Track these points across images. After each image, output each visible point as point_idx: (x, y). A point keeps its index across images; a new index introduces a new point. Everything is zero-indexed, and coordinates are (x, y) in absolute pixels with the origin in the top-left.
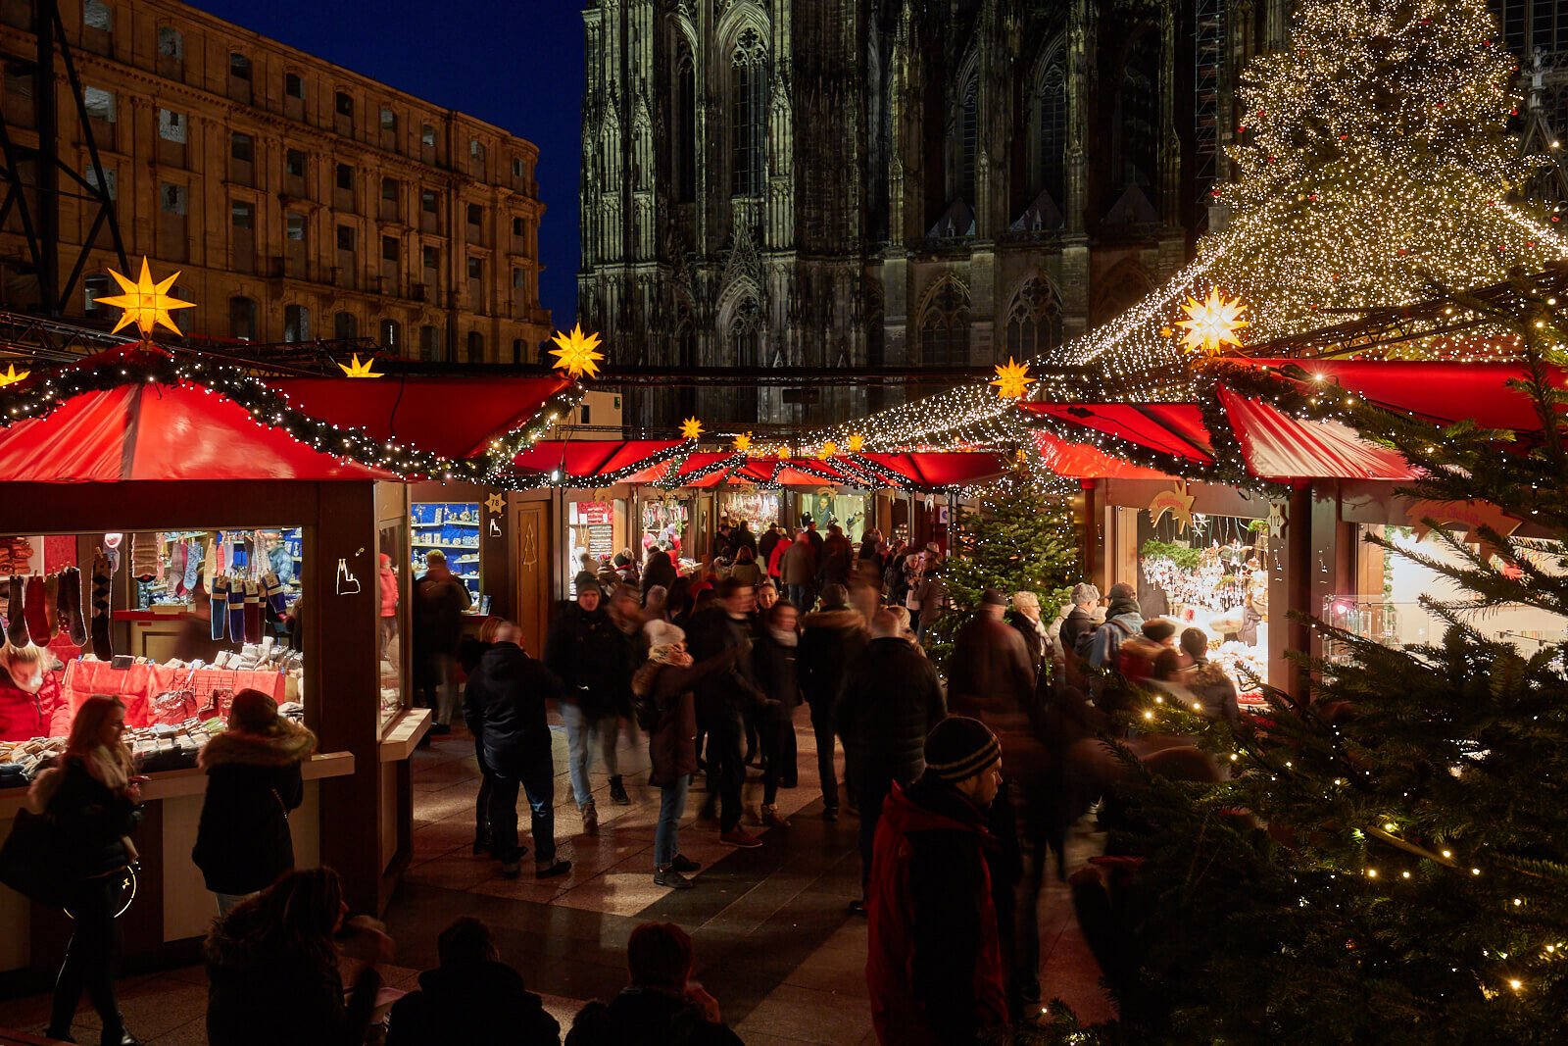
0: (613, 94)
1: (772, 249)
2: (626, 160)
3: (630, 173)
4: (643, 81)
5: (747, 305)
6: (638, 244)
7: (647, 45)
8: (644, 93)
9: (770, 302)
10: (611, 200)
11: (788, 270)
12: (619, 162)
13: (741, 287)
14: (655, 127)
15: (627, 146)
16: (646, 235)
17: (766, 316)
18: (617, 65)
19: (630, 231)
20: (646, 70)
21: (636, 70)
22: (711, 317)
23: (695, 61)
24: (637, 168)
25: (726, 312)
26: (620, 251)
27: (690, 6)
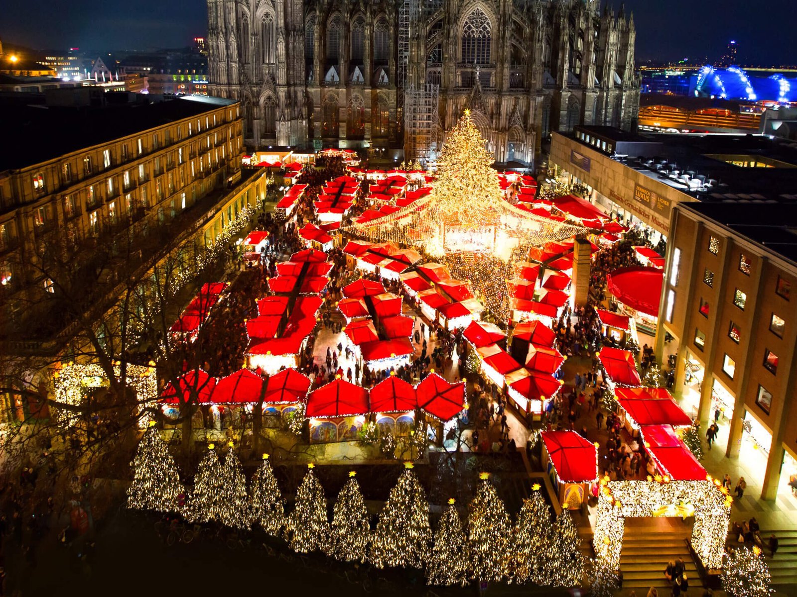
0: (221, 30)
1: (279, 85)
2: (227, 52)
3: (229, 56)
4: (232, 27)
5: (269, 98)
6: (232, 79)
7: (233, 15)
8: (233, 31)
9: (279, 101)
10: (223, 65)
11: (284, 91)
12: (225, 53)
13: (266, 93)
14: (237, 41)
15: (227, 48)
16: (235, 76)
17: (278, 105)
18: (223, 20)
19: (229, 75)
20: (233, 23)
21: (230, 23)
22: (258, 102)
23: (249, 20)
24: (231, 55)
25: (262, 100)
26: (226, 81)
27: (247, 3)
